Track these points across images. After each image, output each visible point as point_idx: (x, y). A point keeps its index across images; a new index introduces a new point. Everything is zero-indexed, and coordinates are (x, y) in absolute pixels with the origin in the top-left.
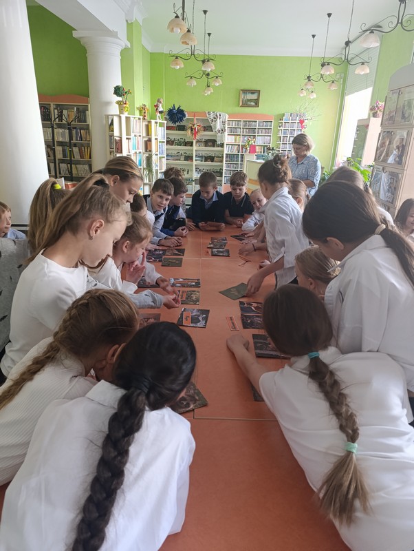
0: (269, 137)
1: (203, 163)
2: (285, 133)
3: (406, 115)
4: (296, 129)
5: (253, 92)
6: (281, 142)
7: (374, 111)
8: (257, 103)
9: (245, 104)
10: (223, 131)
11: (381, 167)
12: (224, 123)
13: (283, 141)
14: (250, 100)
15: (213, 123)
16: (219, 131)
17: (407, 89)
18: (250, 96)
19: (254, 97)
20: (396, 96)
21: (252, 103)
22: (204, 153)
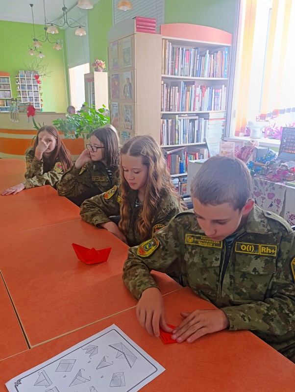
0: (9, 92)
2: (23, 88)
3: (127, 61)
4: (32, 84)
6: (22, 96)
7: (95, 67)
11: (117, 103)
13: (23, 95)
17: (123, 40)
20: (115, 47)
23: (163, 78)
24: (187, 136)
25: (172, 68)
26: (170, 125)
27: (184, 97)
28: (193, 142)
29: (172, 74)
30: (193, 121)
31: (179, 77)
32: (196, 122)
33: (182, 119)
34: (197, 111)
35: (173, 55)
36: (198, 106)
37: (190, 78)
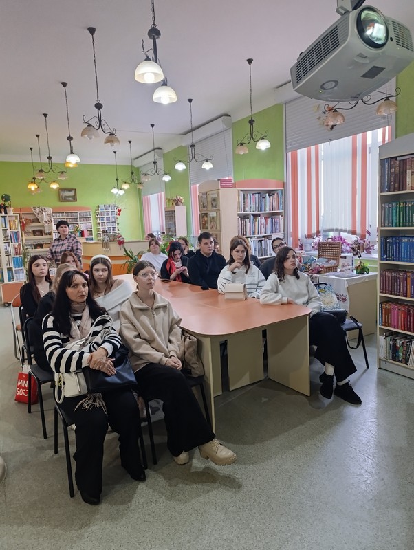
0: (90, 224)
1: (34, 250)
3: (214, 205)
4: (110, 216)
5: (70, 190)
7: (176, 202)
8: (75, 199)
9: (64, 200)
10: (50, 221)
12: (49, 215)
14: (69, 197)
15: (40, 216)
16: (46, 222)
17: (211, 192)
18: (67, 194)
19: (72, 193)
20: (205, 196)
21: (71, 199)
22: (32, 242)
23: (238, 214)
25: (244, 207)
27: (253, 226)
28: (262, 256)
29: (244, 212)
30: (260, 241)
31: (249, 213)
32: (263, 242)
33: (252, 240)
34: (263, 235)
35: (244, 199)
36: (263, 230)
37: (257, 213)
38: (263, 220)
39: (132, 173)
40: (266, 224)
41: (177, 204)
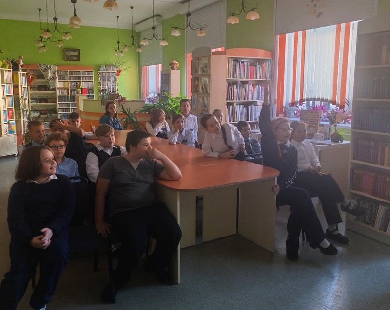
1: (39, 104)
2: (103, 79)
3: (205, 70)
4: (111, 76)
5: (74, 50)
6: (101, 86)
8: (78, 58)
9: (69, 58)
10: (54, 78)
11: (196, 95)
12: (54, 72)
13: (103, 85)
14: (73, 56)
15: (45, 73)
16: (51, 79)
17: (203, 58)
18: (72, 53)
19: (76, 53)
21: (74, 58)
22: (37, 97)
23: (227, 80)
24: (243, 116)
25: (233, 74)
26: (231, 109)
27: (241, 91)
29: (233, 78)
31: (237, 79)
32: (249, 107)
34: (250, 100)
36: (250, 97)
37: (245, 79)
38: (251, 87)
39: (132, 37)
40: (254, 90)
41: (172, 68)
